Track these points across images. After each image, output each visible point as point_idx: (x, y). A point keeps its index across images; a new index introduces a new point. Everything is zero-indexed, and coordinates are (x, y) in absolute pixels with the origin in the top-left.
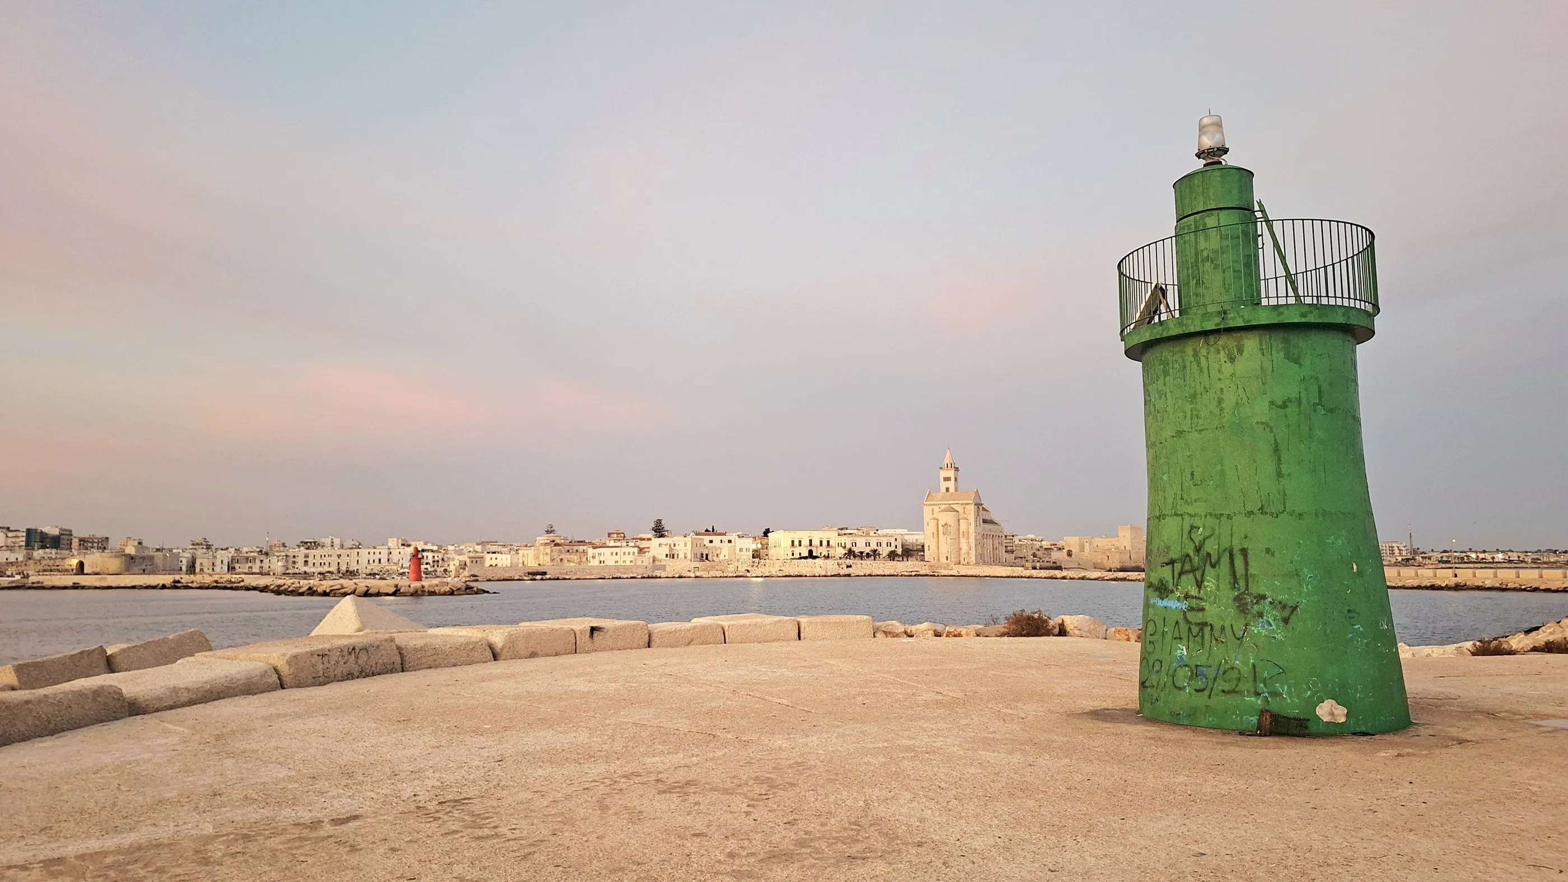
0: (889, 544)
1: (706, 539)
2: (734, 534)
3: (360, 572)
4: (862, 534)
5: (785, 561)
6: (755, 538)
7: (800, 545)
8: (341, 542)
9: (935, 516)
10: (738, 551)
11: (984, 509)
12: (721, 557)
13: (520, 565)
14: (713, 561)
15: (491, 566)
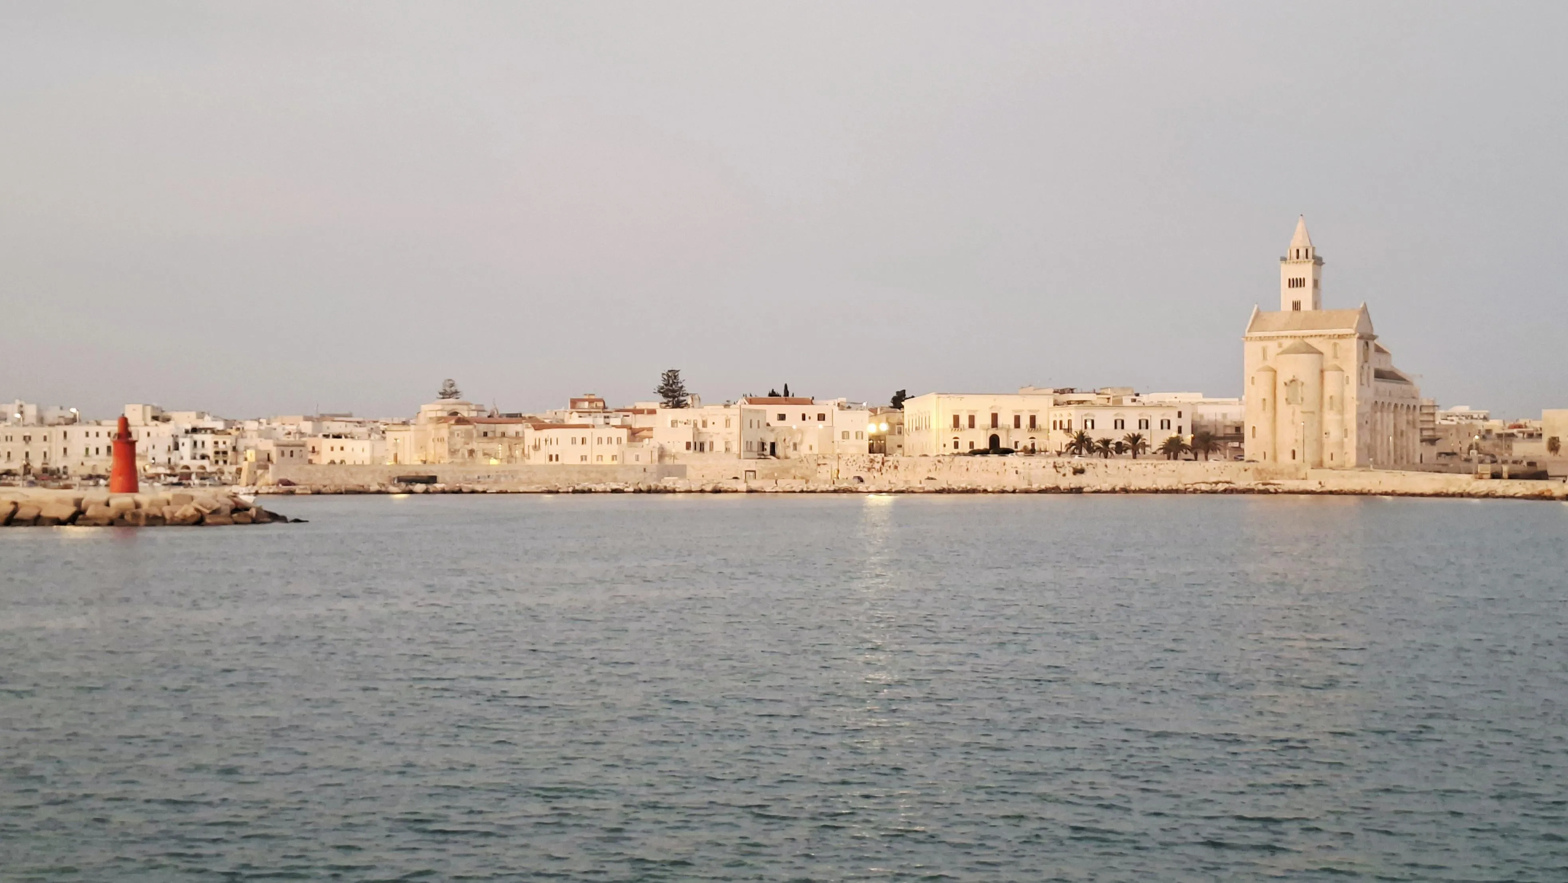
0: (1166, 424)
1: (772, 411)
2: (831, 402)
3: (70, 472)
4: (1105, 402)
5: (941, 458)
6: (874, 411)
7: (972, 425)
8: (39, 410)
9: (1270, 363)
10: (838, 437)
11: (1379, 350)
12: (804, 450)
13: (390, 462)
14: (787, 458)
15: (333, 462)
